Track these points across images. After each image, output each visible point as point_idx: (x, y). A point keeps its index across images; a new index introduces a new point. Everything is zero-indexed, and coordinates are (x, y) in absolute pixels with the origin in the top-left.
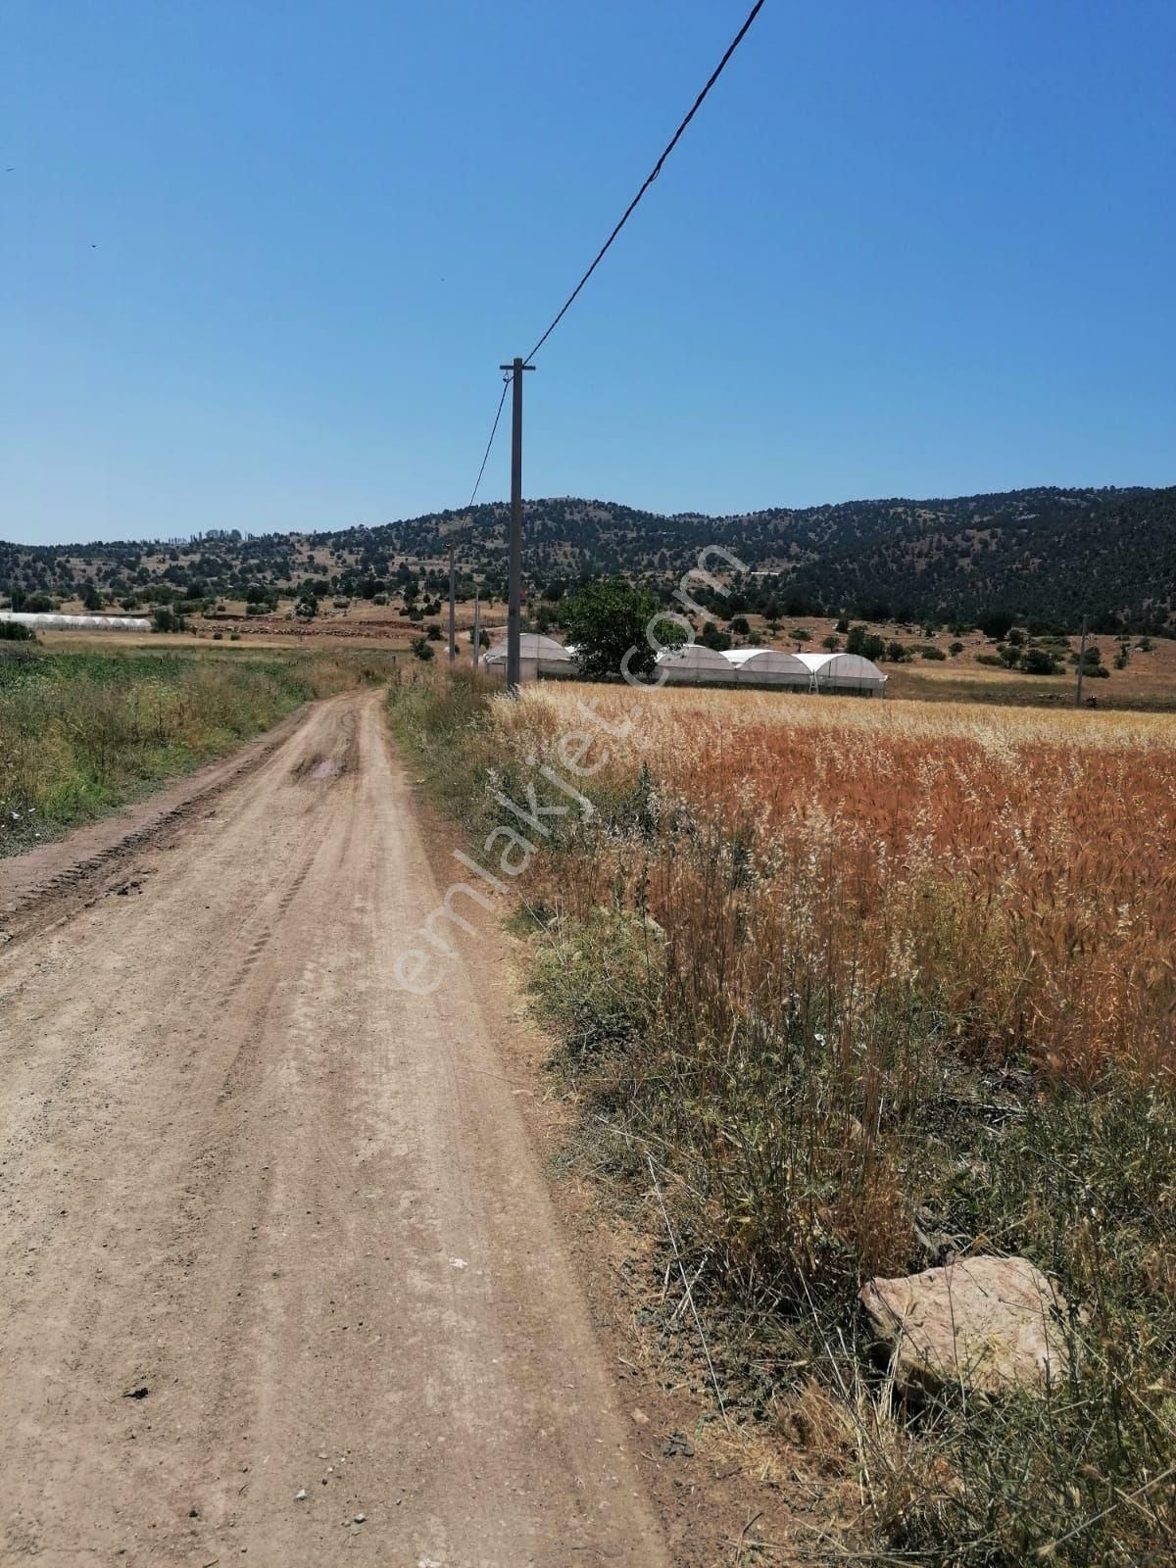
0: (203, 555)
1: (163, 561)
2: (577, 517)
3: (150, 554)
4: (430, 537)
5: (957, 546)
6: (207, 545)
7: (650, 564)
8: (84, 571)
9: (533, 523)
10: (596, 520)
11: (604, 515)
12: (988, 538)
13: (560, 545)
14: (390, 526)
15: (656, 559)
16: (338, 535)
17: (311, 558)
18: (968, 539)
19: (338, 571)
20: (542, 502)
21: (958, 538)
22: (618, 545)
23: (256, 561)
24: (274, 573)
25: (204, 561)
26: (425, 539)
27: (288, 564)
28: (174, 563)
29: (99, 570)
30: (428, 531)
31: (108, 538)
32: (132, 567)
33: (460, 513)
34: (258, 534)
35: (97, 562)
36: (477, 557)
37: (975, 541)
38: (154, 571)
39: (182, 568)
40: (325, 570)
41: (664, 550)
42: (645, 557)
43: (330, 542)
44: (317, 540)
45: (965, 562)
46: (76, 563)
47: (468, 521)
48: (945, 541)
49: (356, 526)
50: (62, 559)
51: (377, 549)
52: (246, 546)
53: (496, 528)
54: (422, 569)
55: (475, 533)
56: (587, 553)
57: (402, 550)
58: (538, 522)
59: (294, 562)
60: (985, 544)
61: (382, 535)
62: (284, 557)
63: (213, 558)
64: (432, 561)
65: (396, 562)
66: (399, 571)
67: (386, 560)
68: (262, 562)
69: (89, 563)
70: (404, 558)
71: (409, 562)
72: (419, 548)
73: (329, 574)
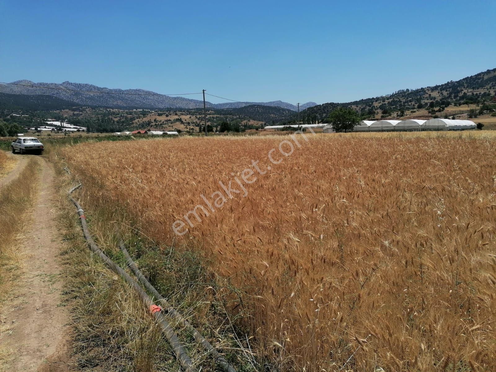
0: (393, 99)
1: (380, 103)
3: (376, 101)
4: (480, 81)
6: (396, 95)
8: (356, 109)
14: (464, 79)
16: (442, 85)
17: (430, 95)
19: (438, 99)
23: (411, 99)
24: (415, 102)
25: (393, 101)
26: (477, 82)
27: (421, 98)
28: (383, 103)
29: (360, 108)
31: (365, 98)
32: (370, 106)
34: (414, 89)
35: (360, 106)
38: (377, 106)
39: (385, 104)
40: (435, 98)
43: (439, 89)
44: (436, 88)
46: (354, 107)
49: (449, 81)
50: (350, 106)
51: (457, 88)
52: (408, 94)
54: (473, 94)
57: (467, 87)
59: (424, 97)
61: (460, 83)
62: (421, 96)
63: (396, 99)
64: (478, 90)
65: (463, 92)
66: (463, 96)
67: (459, 92)
68: (413, 99)
69: (357, 107)
70: (467, 90)
71: (469, 92)
72: (474, 86)
73: (436, 100)
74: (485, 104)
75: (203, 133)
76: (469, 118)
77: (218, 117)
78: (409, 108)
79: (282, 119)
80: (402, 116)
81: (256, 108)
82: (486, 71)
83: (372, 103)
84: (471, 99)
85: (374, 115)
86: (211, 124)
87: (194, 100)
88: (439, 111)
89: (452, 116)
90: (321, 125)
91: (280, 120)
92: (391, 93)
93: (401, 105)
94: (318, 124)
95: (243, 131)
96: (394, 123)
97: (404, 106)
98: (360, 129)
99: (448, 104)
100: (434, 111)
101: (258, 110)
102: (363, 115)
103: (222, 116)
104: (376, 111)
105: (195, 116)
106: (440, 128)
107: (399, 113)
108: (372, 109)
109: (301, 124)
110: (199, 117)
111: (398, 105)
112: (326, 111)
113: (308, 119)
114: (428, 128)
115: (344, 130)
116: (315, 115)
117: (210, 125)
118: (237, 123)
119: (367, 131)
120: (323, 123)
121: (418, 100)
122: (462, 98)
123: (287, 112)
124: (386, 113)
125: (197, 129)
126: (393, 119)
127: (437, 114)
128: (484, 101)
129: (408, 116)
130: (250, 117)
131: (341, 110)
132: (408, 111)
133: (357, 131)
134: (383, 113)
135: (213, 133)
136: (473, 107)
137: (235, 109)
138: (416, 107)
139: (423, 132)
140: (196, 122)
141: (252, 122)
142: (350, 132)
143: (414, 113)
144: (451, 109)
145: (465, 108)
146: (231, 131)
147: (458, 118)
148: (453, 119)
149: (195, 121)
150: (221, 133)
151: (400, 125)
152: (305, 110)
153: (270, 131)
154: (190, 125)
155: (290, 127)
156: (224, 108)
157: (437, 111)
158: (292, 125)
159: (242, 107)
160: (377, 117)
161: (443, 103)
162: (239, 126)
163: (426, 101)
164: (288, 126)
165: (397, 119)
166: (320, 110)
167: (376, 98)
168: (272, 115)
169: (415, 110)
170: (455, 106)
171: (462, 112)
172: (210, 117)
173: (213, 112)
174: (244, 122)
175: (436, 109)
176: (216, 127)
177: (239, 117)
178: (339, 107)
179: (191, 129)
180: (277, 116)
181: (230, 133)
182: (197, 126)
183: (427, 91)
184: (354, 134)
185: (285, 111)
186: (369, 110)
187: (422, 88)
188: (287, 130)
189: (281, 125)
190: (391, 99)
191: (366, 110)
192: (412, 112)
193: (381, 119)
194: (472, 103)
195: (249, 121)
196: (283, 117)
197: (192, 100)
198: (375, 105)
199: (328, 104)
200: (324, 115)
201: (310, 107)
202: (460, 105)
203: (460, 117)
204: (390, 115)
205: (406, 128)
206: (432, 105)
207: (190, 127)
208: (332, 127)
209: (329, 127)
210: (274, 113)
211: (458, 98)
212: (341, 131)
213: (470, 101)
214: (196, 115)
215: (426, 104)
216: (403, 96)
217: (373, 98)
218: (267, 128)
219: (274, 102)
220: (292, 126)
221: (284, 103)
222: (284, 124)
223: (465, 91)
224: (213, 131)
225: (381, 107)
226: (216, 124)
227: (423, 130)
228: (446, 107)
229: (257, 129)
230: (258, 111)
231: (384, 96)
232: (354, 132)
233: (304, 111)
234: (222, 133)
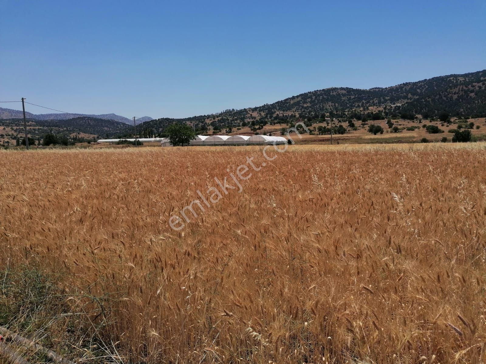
0: (222, 117)
1: (211, 120)
2: (334, 93)
3: (208, 118)
4: (288, 105)
5: (469, 89)
6: (224, 114)
7: (359, 106)
9: (319, 97)
10: (341, 94)
11: (344, 92)
12: (481, 85)
13: (328, 103)
14: (276, 103)
15: (360, 104)
16: (260, 107)
17: (251, 115)
18: (473, 86)
19: (258, 118)
20: (323, 90)
21: (470, 87)
22: (348, 101)
23: (236, 117)
24: (240, 120)
25: (222, 119)
26: (286, 106)
29: (194, 124)
30: (287, 103)
31: (198, 115)
32: (202, 122)
33: (297, 97)
34: (239, 109)
35: (193, 122)
36: (301, 110)
37: (476, 87)
38: (208, 123)
39: (216, 121)
40: (255, 118)
41: (363, 101)
42: (357, 104)
43: (258, 110)
44: (255, 109)
45: (472, 95)
46: (188, 123)
47: (300, 99)
48: (465, 88)
49: (266, 104)
50: (184, 122)
51: (271, 110)
52: (234, 114)
53: (308, 100)
54: (283, 115)
55: (301, 102)
56: (337, 105)
57: (279, 110)
58: (321, 97)
59: (246, 117)
60: (480, 87)
61: (273, 106)
62: (244, 116)
63: (225, 118)
64: (287, 112)
65: (276, 113)
66: (276, 116)
67: (273, 113)
68: (238, 117)
69: (191, 123)
70: (278, 112)
71: (280, 113)
72: (284, 109)
73: (256, 119)
74: (292, 124)
75: (22, 146)
76: (282, 135)
77: (41, 129)
78: (235, 126)
79: (117, 133)
80: (230, 132)
81: (86, 120)
82: (292, 97)
83: (204, 120)
84: (282, 119)
85: (206, 131)
86: (32, 137)
87: (9, 109)
88: (259, 129)
89: (269, 133)
90: (158, 139)
91: (115, 133)
92: (219, 112)
93: (228, 123)
94: (155, 138)
95: (73, 144)
96: (225, 138)
97: (232, 123)
98: (195, 143)
99: (265, 123)
100: (255, 128)
101: (89, 122)
102: (197, 130)
103: (46, 128)
104: (208, 127)
105: (10, 127)
106: (261, 143)
107: (228, 129)
108: (204, 125)
109: (137, 138)
110: (16, 129)
111: (226, 123)
112: (162, 125)
113: (144, 132)
114: (251, 143)
115: (181, 144)
116: (152, 129)
117: (30, 137)
118: (64, 136)
119: (202, 145)
120: (159, 137)
121: (242, 119)
122: (276, 118)
123: (122, 125)
124: (217, 130)
125: (14, 142)
126: (223, 134)
127: (258, 131)
128: (292, 121)
129: (235, 132)
130: (79, 130)
131: (176, 124)
132: (235, 129)
133: (192, 145)
134: (214, 129)
135: (36, 147)
136: (284, 126)
137: (60, 121)
138: (241, 125)
139: (248, 146)
140: (12, 134)
141: (82, 135)
142: (186, 146)
143: (239, 130)
144: (268, 127)
145: (278, 127)
146: (58, 144)
147: (274, 135)
148: (270, 135)
149: (10, 133)
150: (45, 146)
151: (229, 140)
152: (141, 124)
153: (104, 145)
154: (4, 138)
155: (126, 141)
156: (48, 119)
157: (257, 129)
158: (127, 138)
159: (70, 119)
160: (209, 132)
161: (262, 122)
162: (68, 139)
163: (249, 120)
164: (124, 140)
165: (227, 135)
166: (156, 124)
167: (208, 115)
168: (106, 128)
169: (240, 127)
170: (271, 125)
171: (276, 130)
172: (30, 129)
173: (33, 123)
174: (73, 135)
175: (257, 127)
176: (39, 140)
177: (67, 129)
178: (174, 123)
179: (6, 142)
180: (111, 129)
181: (57, 146)
182: (13, 139)
183: (249, 112)
184: (190, 147)
185: (120, 124)
186: (202, 126)
187: (245, 109)
188: (123, 144)
189: (116, 138)
190: (220, 117)
191: (199, 126)
192: (238, 129)
193: (213, 135)
194: (283, 123)
195: (79, 134)
196: (117, 130)
197: (5, 110)
198: (207, 122)
199: (163, 119)
200: (161, 129)
201: (146, 122)
202: (274, 124)
203: (275, 134)
204: (220, 131)
205: (235, 143)
206: (253, 124)
207: (3, 139)
208: (169, 141)
209: (166, 141)
210: (107, 127)
211: (273, 118)
212: (178, 145)
213: (282, 121)
214: (12, 126)
215: (249, 122)
216: (230, 115)
217: (205, 116)
218: (101, 142)
219: (107, 115)
220: (128, 140)
221: (118, 116)
222: (119, 138)
223: (277, 113)
224: (35, 145)
225: (212, 124)
226: (37, 137)
227: (248, 145)
228: (264, 125)
229: (89, 142)
230: (89, 124)
231: (214, 114)
232: (190, 145)
233: (139, 125)
234: (47, 146)
